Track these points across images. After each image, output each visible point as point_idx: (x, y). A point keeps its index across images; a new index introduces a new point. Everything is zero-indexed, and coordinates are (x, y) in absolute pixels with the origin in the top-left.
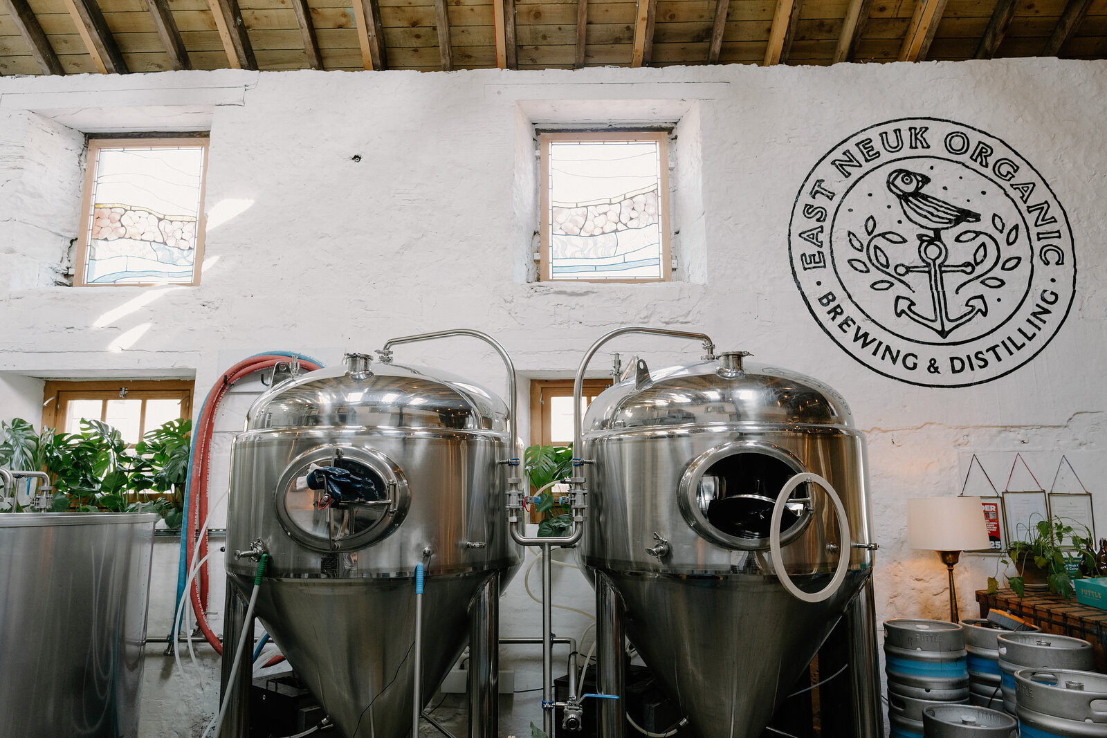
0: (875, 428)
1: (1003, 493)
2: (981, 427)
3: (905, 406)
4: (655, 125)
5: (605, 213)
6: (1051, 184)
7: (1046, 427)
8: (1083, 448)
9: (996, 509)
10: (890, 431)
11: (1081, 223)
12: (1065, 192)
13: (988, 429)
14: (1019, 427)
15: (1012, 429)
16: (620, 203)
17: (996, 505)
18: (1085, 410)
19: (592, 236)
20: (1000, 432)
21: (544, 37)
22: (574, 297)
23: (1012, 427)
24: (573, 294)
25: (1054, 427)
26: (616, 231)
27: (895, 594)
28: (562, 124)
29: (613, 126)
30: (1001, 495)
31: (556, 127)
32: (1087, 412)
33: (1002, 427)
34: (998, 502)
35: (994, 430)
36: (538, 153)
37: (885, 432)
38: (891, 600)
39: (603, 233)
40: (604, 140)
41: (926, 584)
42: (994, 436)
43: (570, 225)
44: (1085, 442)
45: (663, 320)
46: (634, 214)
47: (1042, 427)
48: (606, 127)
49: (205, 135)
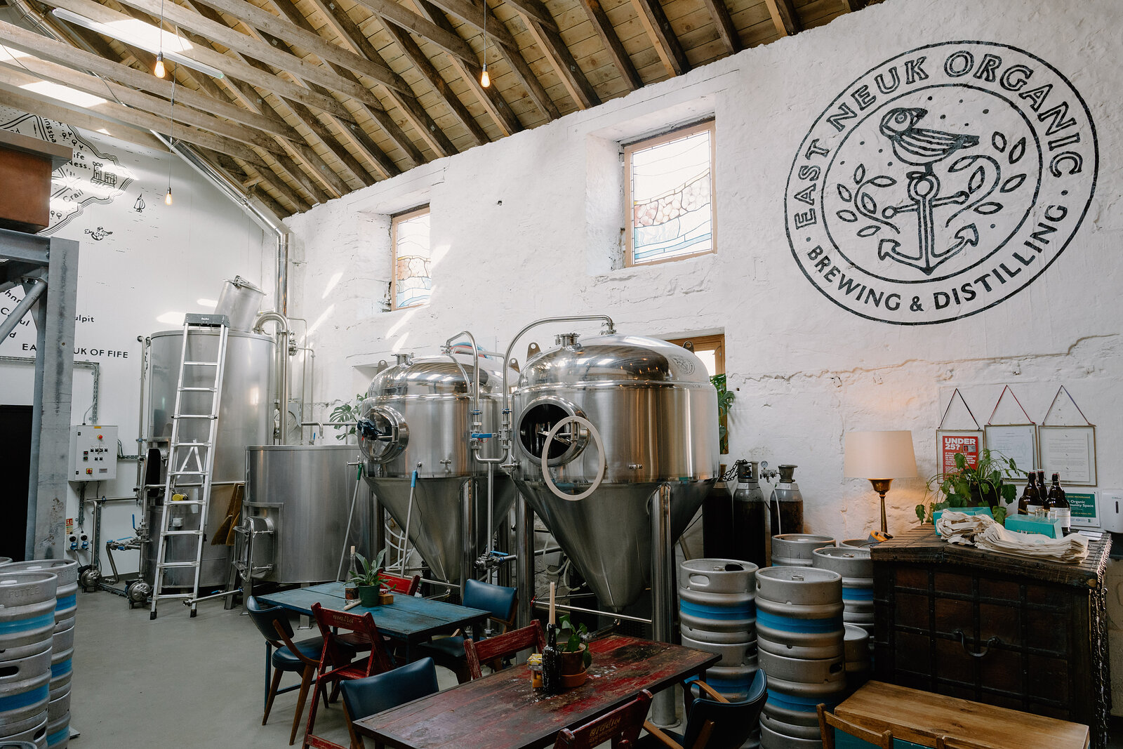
0: (857, 368)
1: (985, 426)
2: (965, 360)
3: (887, 346)
4: (706, 117)
5: (671, 203)
6: (1074, 80)
7: (1042, 356)
8: (1090, 376)
9: (977, 442)
10: (872, 370)
11: (1110, 118)
12: (1092, 85)
13: (974, 362)
14: (1011, 358)
15: (1003, 361)
16: (681, 191)
17: (976, 438)
18: (1095, 334)
19: (662, 224)
20: (989, 365)
21: (606, 75)
22: (622, 282)
23: (1002, 358)
24: (621, 279)
25: (1053, 355)
26: (679, 216)
27: (872, 519)
28: (638, 136)
29: (675, 127)
30: (983, 428)
31: (635, 140)
32: (1096, 336)
33: (989, 359)
34: (980, 435)
35: (981, 363)
36: (623, 164)
37: (868, 371)
38: (868, 525)
39: (670, 220)
40: (669, 140)
41: (902, 513)
42: (981, 369)
43: (646, 218)
44: (1091, 369)
45: (683, 291)
46: (692, 199)
47: (1037, 356)
48: (670, 129)
49: (427, 205)
